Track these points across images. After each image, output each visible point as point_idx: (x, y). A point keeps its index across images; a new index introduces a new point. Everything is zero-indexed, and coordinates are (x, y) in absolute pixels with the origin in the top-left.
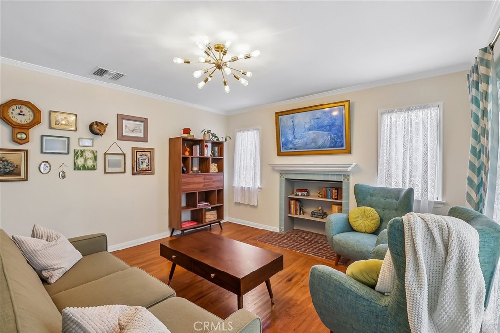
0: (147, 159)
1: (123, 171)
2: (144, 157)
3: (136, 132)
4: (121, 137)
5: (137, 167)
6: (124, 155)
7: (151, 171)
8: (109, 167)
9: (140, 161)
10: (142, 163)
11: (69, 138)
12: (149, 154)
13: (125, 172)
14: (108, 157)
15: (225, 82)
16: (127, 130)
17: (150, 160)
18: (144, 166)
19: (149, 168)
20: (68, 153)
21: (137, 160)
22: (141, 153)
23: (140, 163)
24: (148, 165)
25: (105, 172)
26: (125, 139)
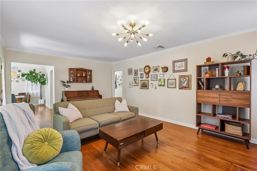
0: (187, 81)
1: (175, 87)
2: (185, 80)
3: (181, 67)
4: (174, 71)
5: (181, 85)
6: (175, 79)
7: (189, 87)
8: (169, 85)
9: (183, 82)
10: (184, 83)
11: (157, 75)
12: (187, 78)
13: (175, 88)
14: (169, 81)
15: (137, 41)
16: (177, 67)
17: (188, 81)
18: (185, 85)
19: (187, 86)
20: (157, 80)
21: (181, 82)
22: (183, 78)
23: (183, 83)
24: (187, 84)
25: (168, 87)
26: (176, 71)
